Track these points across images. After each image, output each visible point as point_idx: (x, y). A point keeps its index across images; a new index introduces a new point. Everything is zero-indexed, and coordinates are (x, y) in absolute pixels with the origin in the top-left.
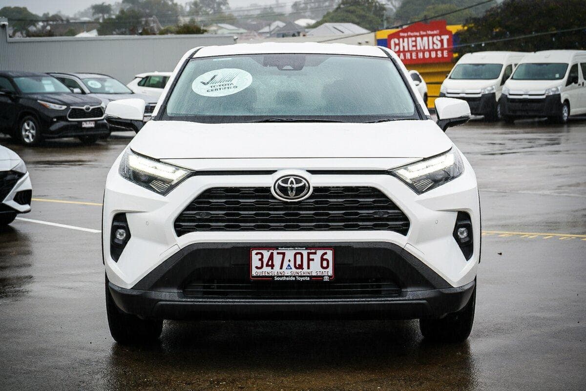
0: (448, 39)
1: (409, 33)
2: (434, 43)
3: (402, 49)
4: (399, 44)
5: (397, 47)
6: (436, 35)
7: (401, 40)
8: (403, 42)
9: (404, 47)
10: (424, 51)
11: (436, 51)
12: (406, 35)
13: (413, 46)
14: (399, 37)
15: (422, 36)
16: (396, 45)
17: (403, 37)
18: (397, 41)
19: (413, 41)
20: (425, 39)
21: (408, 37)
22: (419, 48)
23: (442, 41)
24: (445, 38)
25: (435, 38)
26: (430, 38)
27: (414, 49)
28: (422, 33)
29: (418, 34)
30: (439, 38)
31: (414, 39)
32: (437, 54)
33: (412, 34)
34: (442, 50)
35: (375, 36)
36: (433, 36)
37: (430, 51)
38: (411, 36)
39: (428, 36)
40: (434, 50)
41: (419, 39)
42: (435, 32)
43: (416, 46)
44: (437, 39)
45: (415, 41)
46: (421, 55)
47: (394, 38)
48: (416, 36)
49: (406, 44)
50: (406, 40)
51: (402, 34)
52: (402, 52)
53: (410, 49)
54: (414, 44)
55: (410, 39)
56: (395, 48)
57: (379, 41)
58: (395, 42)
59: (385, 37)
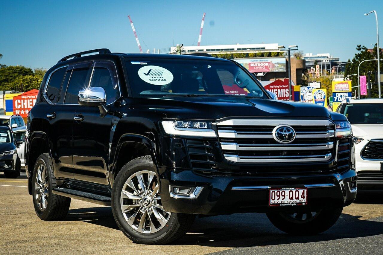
1: (28, 96)
3: (23, 107)
4: (20, 104)
5: (20, 106)
7: (22, 101)
8: (24, 102)
9: (24, 106)
12: (26, 97)
13: (30, 105)
14: (21, 99)
16: (18, 104)
18: (19, 102)
19: (30, 102)
21: (27, 99)
29: (34, 97)
31: (31, 100)
33: (30, 97)
35: (4, 98)
38: (29, 99)
41: (35, 101)
43: (32, 105)
45: (32, 102)
47: (17, 99)
49: (25, 104)
50: (26, 101)
51: (23, 97)
52: (23, 109)
53: (29, 107)
54: (31, 103)
55: (29, 100)
56: (18, 106)
57: (6, 101)
58: (18, 102)
59: (12, 99)
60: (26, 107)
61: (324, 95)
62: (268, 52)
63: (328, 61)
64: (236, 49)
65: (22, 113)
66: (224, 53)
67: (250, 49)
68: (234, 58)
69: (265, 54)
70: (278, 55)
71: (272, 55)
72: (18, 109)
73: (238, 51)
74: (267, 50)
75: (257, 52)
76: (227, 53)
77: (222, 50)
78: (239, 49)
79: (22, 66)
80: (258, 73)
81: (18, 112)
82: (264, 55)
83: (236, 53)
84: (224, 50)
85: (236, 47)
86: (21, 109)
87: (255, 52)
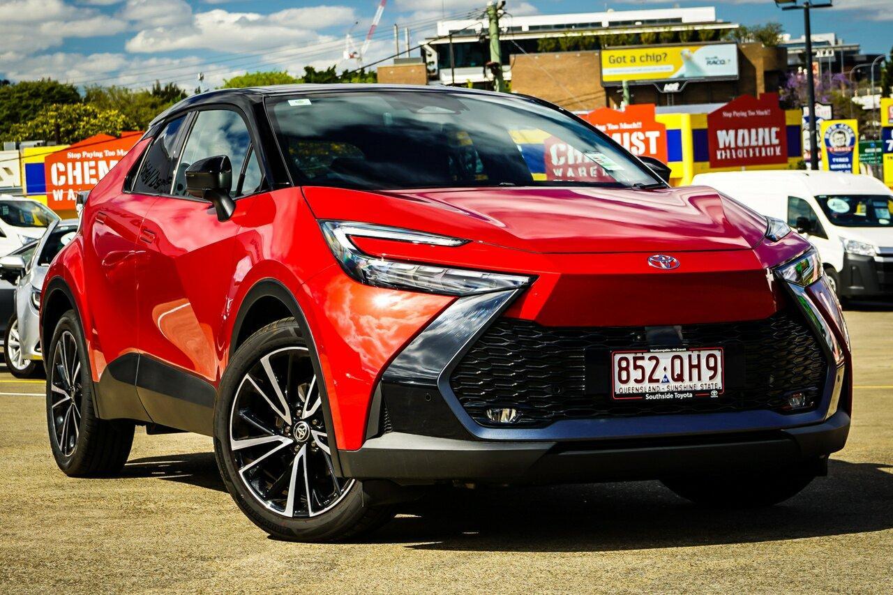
1: (85, 154)
3: (71, 182)
4: (65, 173)
5: (63, 178)
7: (70, 165)
8: (74, 168)
9: (74, 178)
12: (78, 156)
13: (91, 176)
14: (65, 162)
15: (107, 159)
16: (60, 174)
17: (74, 161)
18: (62, 167)
21: (82, 160)
29: (100, 155)
31: (93, 164)
33: (89, 155)
35: (21, 158)
38: (88, 160)
41: (102, 164)
43: (96, 176)
45: (96, 168)
47: (57, 161)
48: (96, 159)
49: (78, 173)
50: (78, 165)
51: (70, 155)
52: (71, 186)
53: (87, 182)
54: (93, 172)
55: (86, 164)
56: (59, 179)
57: (28, 166)
58: (58, 169)
59: (41, 160)
60: (79, 182)
61: (852, 135)
62: (690, 28)
63: (830, 53)
64: (605, 24)
65: (69, 199)
66: (576, 35)
67: (643, 21)
68: (603, 47)
69: (682, 35)
70: (716, 37)
71: (702, 36)
72: (58, 188)
73: (611, 27)
74: (688, 24)
75: (662, 30)
76: (585, 34)
77: (569, 26)
78: (613, 24)
79: (53, 79)
80: (666, 85)
81: (58, 195)
82: (681, 37)
83: (607, 33)
84: (576, 25)
85: (605, 18)
86: (66, 187)
87: (656, 30)
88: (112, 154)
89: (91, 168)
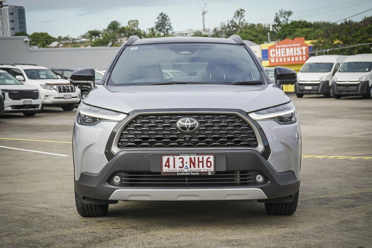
0: (305, 49)
1: (282, 46)
2: (297, 52)
3: (277, 56)
4: (275, 53)
5: (274, 55)
6: (298, 46)
7: (276, 50)
8: (278, 51)
10: (291, 57)
11: (299, 56)
12: (279, 47)
13: (284, 54)
14: (275, 48)
15: (289, 48)
16: (273, 53)
18: (274, 50)
20: (292, 49)
21: (281, 48)
22: (287, 55)
23: (302, 50)
24: (304, 48)
25: (298, 49)
26: (295, 49)
27: (285, 55)
28: (290, 45)
29: (287, 46)
30: (300, 48)
31: (284, 49)
32: (299, 59)
33: (283, 46)
34: (302, 55)
35: (260, 48)
36: (296, 47)
37: (294, 57)
38: (283, 48)
39: (293, 47)
40: (297, 56)
41: (288, 49)
42: (298, 45)
43: (286, 53)
44: (299, 49)
45: (286, 51)
46: (289, 59)
48: (286, 48)
49: (279, 52)
50: (279, 50)
51: (277, 46)
57: (263, 51)
59: (267, 48)
60: (280, 55)
65: (276, 61)
81: (273, 61)
86: (275, 58)
88: (291, 45)
89: (284, 51)
